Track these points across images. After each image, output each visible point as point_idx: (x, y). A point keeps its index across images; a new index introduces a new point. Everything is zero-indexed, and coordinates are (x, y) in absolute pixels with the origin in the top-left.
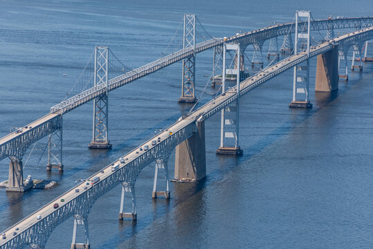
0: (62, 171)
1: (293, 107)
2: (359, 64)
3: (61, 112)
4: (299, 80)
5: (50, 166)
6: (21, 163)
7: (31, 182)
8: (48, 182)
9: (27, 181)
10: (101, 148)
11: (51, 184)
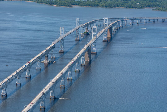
0: (55, 58)
1: (104, 41)
2: (115, 30)
3: (55, 44)
4: (105, 34)
5: (52, 57)
6: (48, 57)
7: (50, 61)
8: (54, 61)
9: (49, 61)
10: (62, 52)
11: (54, 62)
